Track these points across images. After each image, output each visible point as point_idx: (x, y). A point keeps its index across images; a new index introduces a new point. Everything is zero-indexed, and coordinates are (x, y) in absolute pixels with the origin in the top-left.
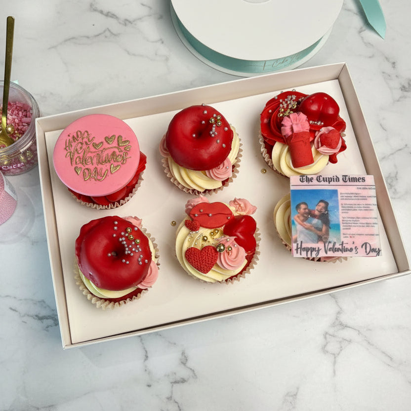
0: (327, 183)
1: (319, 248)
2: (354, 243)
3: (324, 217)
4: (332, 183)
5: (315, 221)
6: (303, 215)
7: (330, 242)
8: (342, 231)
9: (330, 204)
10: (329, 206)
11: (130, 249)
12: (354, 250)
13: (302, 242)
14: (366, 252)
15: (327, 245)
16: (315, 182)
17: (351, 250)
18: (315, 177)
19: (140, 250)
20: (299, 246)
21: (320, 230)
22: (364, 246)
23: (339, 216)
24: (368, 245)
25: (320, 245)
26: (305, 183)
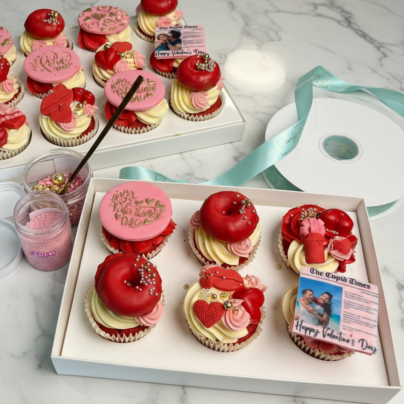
0: (335, 280)
1: (317, 330)
2: (351, 336)
3: (327, 307)
4: (339, 281)
5: (318, 307)
6: (307, 299)
7: (329, 329)
8: (342, 323)
11: (145, 279)
12: (351, 342)
13: (302, 321)
14: (362, 346)
15: (325, 330)
16: (324, 276)
17: (348, 341)
18: (325, 273)
19: (154, 283)
20: (299, 324)
21: (322, 316)
22: (361, 341)
23: (341, 309)
24: (365, 342)
25: (320, 329)
26: (315, 275)
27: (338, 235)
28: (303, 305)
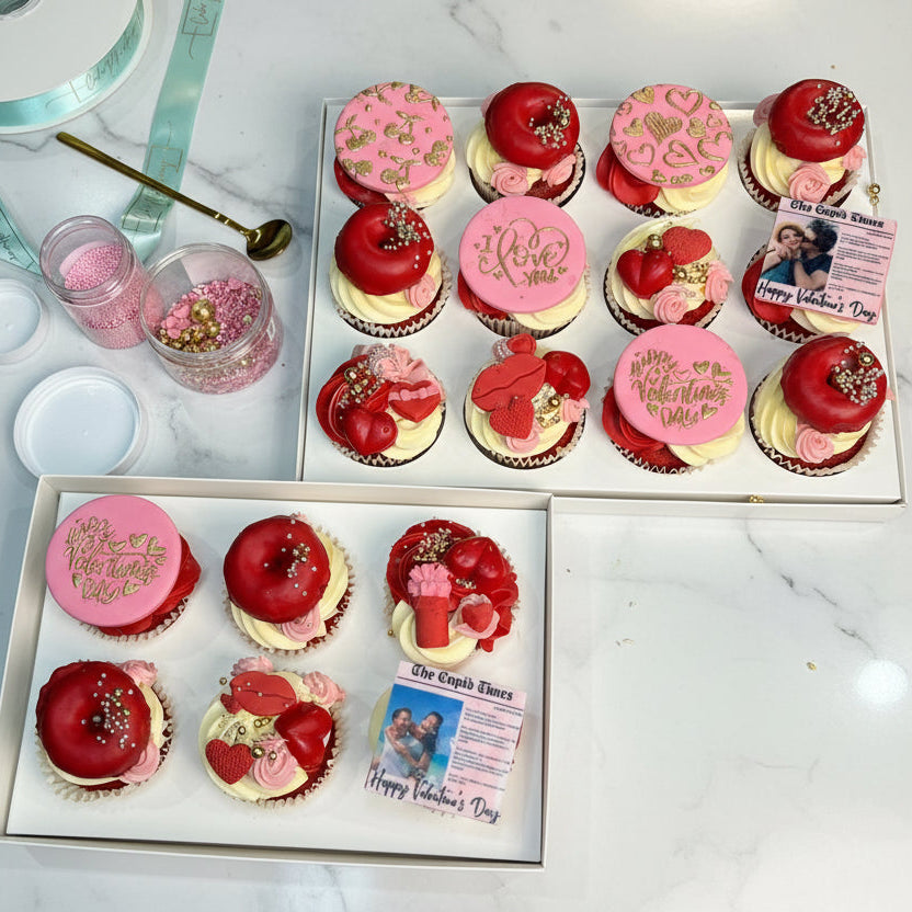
0: (452, 688)
1: (406, 787)
2: (461, 793)
3: (430, 743)
4: (459, 689)
5: (414, 743)
6: (398, 729)
7: (426, 782)
8: (450, 769)
9: (446, 723)
10: (443, 724)
11: (112, 723)
12: (458, 805)
13: (384, 771)
14: (476, 812)
15: (420, 785)
16: (435, 680)
17: (454, 804)
18: (437, 672)
19: (127, 726)
20: (378, 776)
21: (418, 759)
22: (475, 803)
23: (453, 745)
24: (482, 803)
25: (411, 783)
26: (419, 678)
27: (474, 591)
28: (390, 740)
